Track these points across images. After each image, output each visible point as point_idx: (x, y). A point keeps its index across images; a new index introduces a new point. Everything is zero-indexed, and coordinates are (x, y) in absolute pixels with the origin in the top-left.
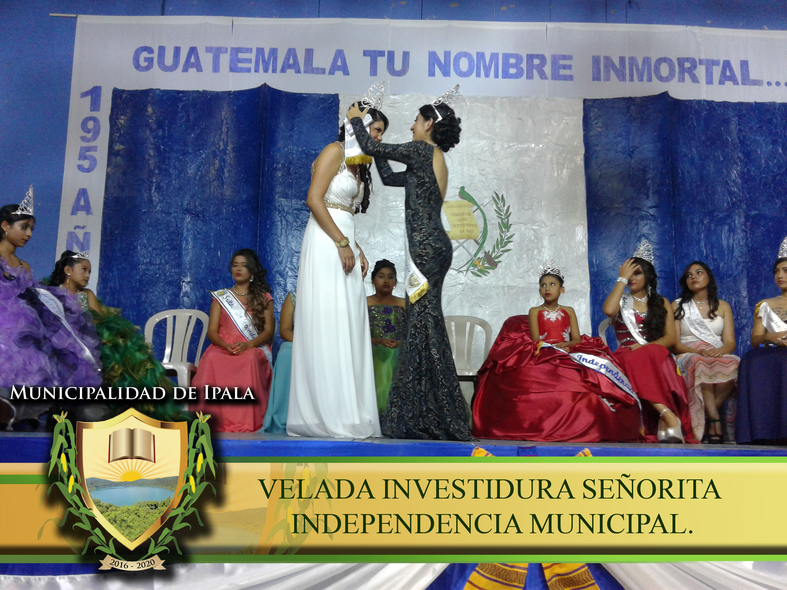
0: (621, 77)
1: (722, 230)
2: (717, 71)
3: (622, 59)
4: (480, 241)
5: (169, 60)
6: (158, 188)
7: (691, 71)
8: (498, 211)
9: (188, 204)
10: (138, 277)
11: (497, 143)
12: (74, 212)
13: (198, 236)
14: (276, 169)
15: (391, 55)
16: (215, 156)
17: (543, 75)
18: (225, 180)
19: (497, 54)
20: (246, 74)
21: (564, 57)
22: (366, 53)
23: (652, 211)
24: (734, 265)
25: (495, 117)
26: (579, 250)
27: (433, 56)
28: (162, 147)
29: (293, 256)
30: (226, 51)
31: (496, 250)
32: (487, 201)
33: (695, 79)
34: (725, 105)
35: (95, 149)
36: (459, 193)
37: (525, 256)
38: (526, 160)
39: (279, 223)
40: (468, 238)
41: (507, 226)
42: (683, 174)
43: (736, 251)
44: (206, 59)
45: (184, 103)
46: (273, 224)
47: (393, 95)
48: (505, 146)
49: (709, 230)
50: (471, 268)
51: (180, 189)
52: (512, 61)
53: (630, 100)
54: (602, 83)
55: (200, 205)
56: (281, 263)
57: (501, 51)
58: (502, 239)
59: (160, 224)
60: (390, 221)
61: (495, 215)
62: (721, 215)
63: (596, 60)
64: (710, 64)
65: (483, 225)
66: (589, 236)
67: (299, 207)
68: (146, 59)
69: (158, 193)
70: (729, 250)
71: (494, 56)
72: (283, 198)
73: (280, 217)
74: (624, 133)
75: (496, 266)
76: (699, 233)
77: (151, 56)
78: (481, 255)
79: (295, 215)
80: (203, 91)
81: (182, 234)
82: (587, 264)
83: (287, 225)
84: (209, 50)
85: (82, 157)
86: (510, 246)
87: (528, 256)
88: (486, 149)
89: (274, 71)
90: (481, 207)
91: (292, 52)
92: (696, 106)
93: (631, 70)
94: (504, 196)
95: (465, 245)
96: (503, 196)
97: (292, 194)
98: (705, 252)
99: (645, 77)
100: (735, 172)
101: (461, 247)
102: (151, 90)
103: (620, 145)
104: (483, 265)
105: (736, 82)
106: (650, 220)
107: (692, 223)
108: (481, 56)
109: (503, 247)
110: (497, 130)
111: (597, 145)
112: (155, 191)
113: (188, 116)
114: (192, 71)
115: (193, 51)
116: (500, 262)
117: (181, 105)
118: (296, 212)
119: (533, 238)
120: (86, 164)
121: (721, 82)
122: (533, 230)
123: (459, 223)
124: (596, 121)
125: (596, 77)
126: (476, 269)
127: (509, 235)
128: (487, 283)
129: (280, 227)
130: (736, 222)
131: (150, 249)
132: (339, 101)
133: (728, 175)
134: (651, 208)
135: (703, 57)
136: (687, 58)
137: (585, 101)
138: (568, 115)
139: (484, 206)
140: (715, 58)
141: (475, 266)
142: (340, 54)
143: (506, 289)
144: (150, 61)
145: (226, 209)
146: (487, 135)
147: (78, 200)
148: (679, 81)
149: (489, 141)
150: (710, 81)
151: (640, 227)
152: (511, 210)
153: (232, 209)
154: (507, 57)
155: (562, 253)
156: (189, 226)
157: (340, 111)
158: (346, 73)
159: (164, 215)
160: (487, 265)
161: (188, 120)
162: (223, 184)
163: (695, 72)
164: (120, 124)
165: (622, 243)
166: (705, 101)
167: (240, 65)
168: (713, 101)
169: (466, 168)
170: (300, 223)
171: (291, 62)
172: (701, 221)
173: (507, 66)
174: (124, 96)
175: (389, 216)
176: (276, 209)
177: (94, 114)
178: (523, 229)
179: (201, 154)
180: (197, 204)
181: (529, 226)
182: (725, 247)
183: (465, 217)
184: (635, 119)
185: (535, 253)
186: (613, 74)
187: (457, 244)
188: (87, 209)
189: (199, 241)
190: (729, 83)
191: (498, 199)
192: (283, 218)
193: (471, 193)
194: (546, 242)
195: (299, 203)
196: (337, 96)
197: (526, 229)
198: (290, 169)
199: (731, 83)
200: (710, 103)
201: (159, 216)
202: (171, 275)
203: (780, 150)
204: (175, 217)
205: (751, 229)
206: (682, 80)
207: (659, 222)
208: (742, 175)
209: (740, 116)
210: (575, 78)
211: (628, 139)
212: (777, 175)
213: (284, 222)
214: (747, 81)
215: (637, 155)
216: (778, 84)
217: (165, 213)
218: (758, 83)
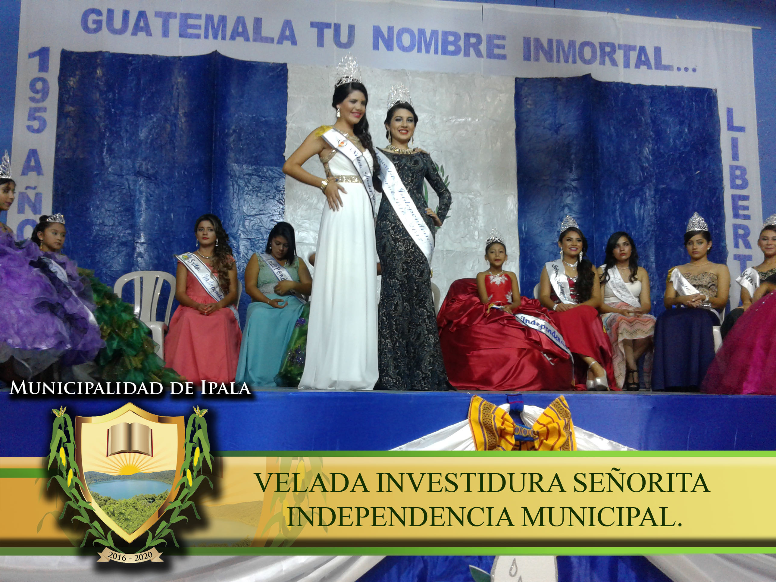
0: (550, 59)
1: (634, 203)
2: (633, 55)
3: (550, 41)
5: (118, 24)
6: (110, 151)
7: (611, 55)
9: (139, 168)
10: (92, 238)
11: (436, 116)
12: (23, 172)
13: (151, 198)
14: (228, 135)
15: (337, 27)
16: (166, 120)
17: (479, 54)
18: (177, 144)
19: (437, 32)
20: (196, 40)
21: (498, 37)
22: (313, 25)
23: (574, 184)
24: (644, 233)
25: (435, 91)
26: (510, 218)
27: (377, 31)
28: (113, 110)
29: (245, 219)
30: (175, 17)
33: (614, 63)
34: (640, 88)
35: (43, 110)
37: (462, 223)
38: (463, 132)
39: (231, 188)
42: (602, 149)
43: (646, 221)
44: (156, 24)
45: (133, 66)
46: (226, 188)
48: (444, 119)
49: (623, 203)
51: (132, 152)
52: (451, 38)
53: (556, 81)
54: (532, 63)
55: (151, 167)
56: (234, 226)
57: (440, 28)
59: (113, 186)
62: (634, 188)
63: (527, 40)
64: (628, 49)
66: (519, 205)
67: (250, 172)
68: (95, 22)
69: (110, 155)
70: (640, 219)
71: (434, 33)
72: (234, 163)
73: (232, 181)
74: (550, 111)
76: (614, 204)
77: (99, 18)
79: (246, 180)
80: (154, 55)
81: (135, 196)
82: (517, 231)
83: (239, 189)
84: (158, 14)
85: (32, 117)
86: (448, 213)
87: (464, 222)
88: (427, 121)
89: (224, 38)
91: (241, 20)
92: (615, 88)
93: (558, 52)
94: (444, 167)
96: (442, 166)
97: (243, 159)
98: (619, 221)
99: (570, 60)
100: (647, 149)
102: (100, 52)
103: (548, 122)
105: (649, 67)
106: (573, 191)
107: (609, 195)
108: (422, 32)
110: (437, 104)
111: (527, 121)
112: (107, 153)
113: (139, 80)
114: (142, 35)
115: (142, 15)
117: (130, 68)
118: (246, 177)
120: (36, 124)
121: (637, 66)
122: (469, 198)
124: (525, 99)
125: (527, 58)
129: (232, 192)
130: (647, 194)
131: (103, 210)
132: (287, 70)
133: (641, 152)
134: (574, 180)
135: (621, 42)
136: (608, 43)
137: (516, 79)
138: (501, 92)
140: (632, 44)
142: (288, 24)
143: (445, 253)
144: (98, 23)
145: (178, 173)
146: (428, 108)
147: (28, 161)
148: (600, 64)
149: (430, 114)
150: (627, 65)
151: (564, 197)
152: (449, 180)
153: (184, 173)
154: (446, 34)
155: (495, 220)
156: (143, 188)
157: (288, 80)
158: (294, 43)
159: (116, 177)
161: (138, 84)
162: (174, 148)
163: (615, 56)
164: (69, 85)
165: (548, 213)
166: (622, 83)
167: (190, 31)
168: (629, 84)
170: (251, 187)
171: (240, 29)
172: (617, 193)
173: (446, 43)
174: (72, 58)
176: (228, 174)
177: (43, 75)
178: (460, 198)
179: (151, 118)
180: (149, 167)
181: (466, 195)
182: (637, 217)
184: (561, 98)
185: (471, 220)
186: (542, 56)
188: (38, 169)
189: (151, 203)
190: (643, 68)
191: (438, 169)
192: (234, 182)
194: (481, 211)
195: (250, 168)
196: (285, 65)
197: (463, 198)
198: (241, 135)
199: (645, 67)
200: (627, 86)
201: (111, 178)
202: (124, 236)
203: (686, 130)
204: (127, 180)
205: (659, 201)
206: (603, 63)
207: (581, 193)
208: (653, 152)
209: (653, 98)
210: (508, 57)
211: (555, 117)
212: (683, 153)
213: (236, 186)
214: (659, 66)
215: (562, 132)
216: (686, 69)
217: (118, 176)
218: (668, 68)
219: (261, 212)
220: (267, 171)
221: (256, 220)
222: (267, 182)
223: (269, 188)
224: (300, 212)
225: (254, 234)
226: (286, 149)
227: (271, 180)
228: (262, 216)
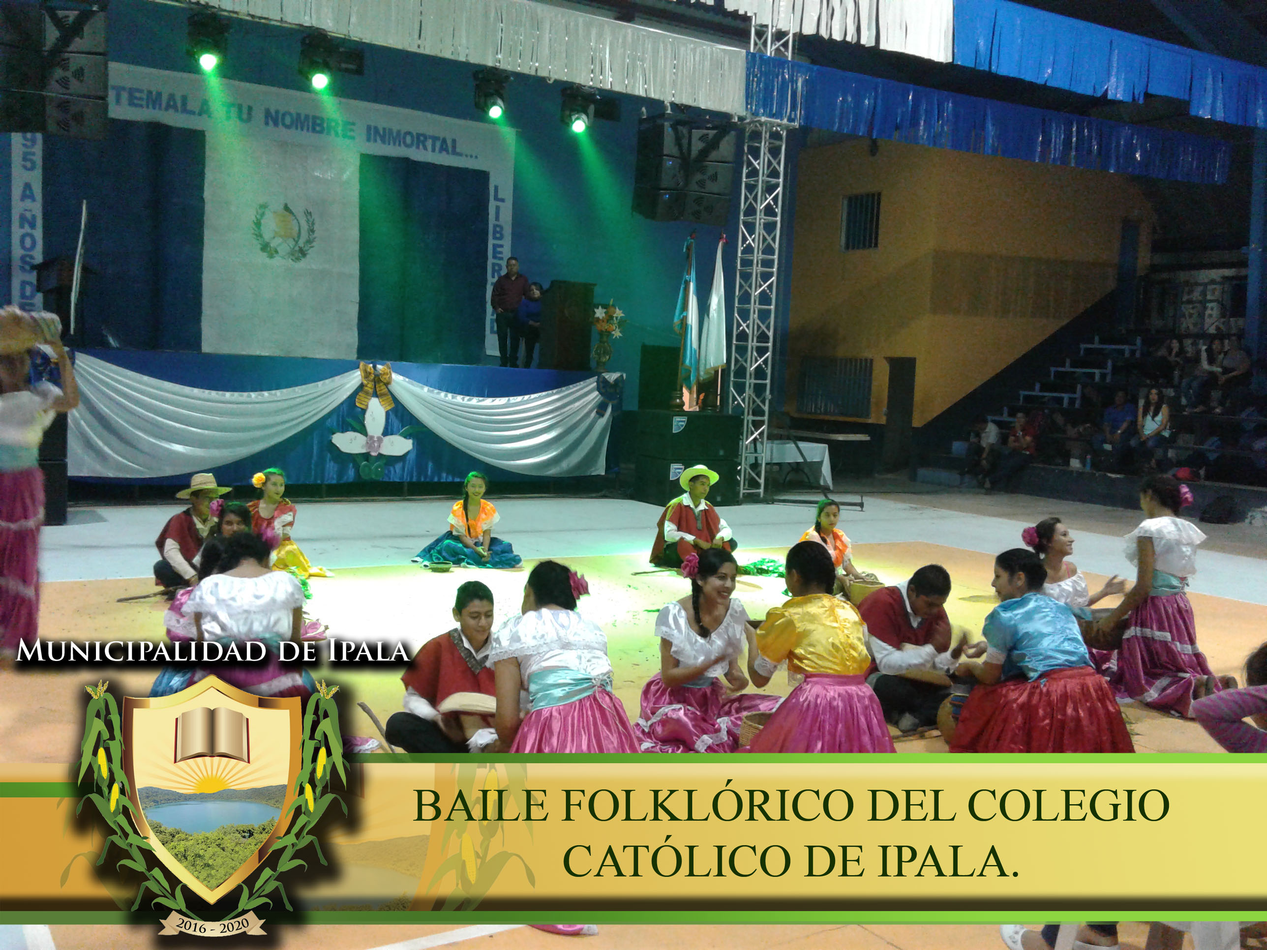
0: (383, 142)
2: (438, 144)
3: (384, 129)
4: (296, 240)
7: (423, 143)
8: (308, 221)
12: (23, 198)
15: (240, 107)
17: (337, 134)
19: (309, 116)
20: (140, 109)
21: (350, 123)
27: (268, 114)
30: (125, 90)
31: (306, 246)
32: (301, 214)
33: (425, 148)
34: (441, 166)
35: (33, 153)
36: (284, 207)
40: (289, 237)
41: (313, 231)
50: (291, 256)
52: (318, 122)
54: (372, 144)
58: (309, 239)
61: (306, 223)
63: (369, 127)
65: (298, 229)
71: (307, 117)
75: (306, 255)
78: (297, 249)
85: (25, 159)
86: (314, 244)
87: (324, 251)
89: (160, 108)
90: (297, 218)
93: (389, 138)
94: (312, 213)
95: (287, 241)
96: (310, 211)
99: (397, 143)
101: (284, 243)
104: (298, 254)
105: (448, 153)
108: (298, 115)
109: (310, 245)
116: (308, 254)
119: (327, 240)
120: (28, 164)
121: (440, 152)
122: (328, 235)
123: (284, 227)
125: (369, 140)
126: (294, 257)
127: (313, 237)
128: (300, 266)
132: (205, 135)
135: (431, 134)
136: (422, 134)
137: (361, 154)
140: (438, 135)
141: (293, 255)
142: (205, 102)
147: (24, 190)
148: (416, 148)
150: (433, 150)
152: (315, 221)
157: (206, 144)
160: (300, 255)
163: (426, 143)
166: (430, 163)
168: (434, 164)
171: (172, 103)
173: (314, 125)
181: (326, 232)
183: (288, 223)
184: (391, 170)
186: (378, 139)
188: (31, 198)
190: (444, 153)
191: (308, 214)
196: (203, 132)
203: (468, 199)
206: (418, 147)
209: (448, 175)
210: (356, 138)
212: (465, 214)
214: (454, 152)
216: (471, 156)
218: (460, 154)
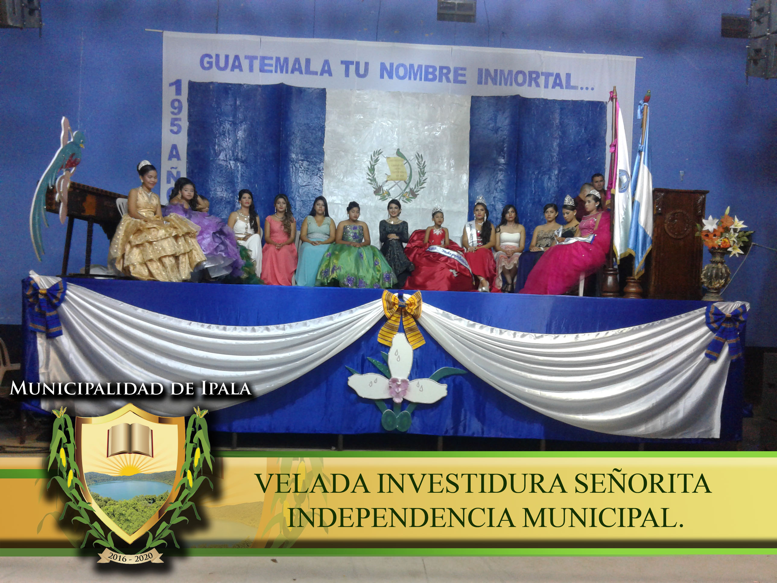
0: (495, 84)
1: (544, 179)
2: (551, 80)
3: (496, 71)
4: (408, 182)
5: (222, 64)
6: (220, 145)
7: (536, 80)
8: (419, 164)
9: (237, 156)
11: (419, 122)
12: (170, 158)
13: (244, 175)
14: (290, 136)
15: (358, 64)
16: (252, 126)
17: (448, 80)
19: (422, 66)
20: (269, 74)
21: (462, 69)
22: (342, 62)
23: (504, 167)
25: (419, 106)
26: (463, 188)
27: (383, 66)
29: (299, 188)
30: (257, 59)
31: (417, 187)
32: (412, 157)
33: (538, 85)
34: (554, 101)
35: (180, 119)
36: (397, 153)
37: (433, 191)
39: (292, 169)
40: (401, 180)
41: (424, 173)
42: (525, 144)
43: (551, 190)
44: (245, 64)
45: (232, 91)
46: (288, 169)
47: (359, 90)
48: (424, 124)
49: (537, 180)
50: (402, 198)
52: (431, 70)
53: (498, 98)
54: (483, 86)
56: (292, 192)
57: (424, 63)
58: (420, 181)
59: (221, 167)
60: (356, 168)
61: (417, 166)
62: (545, 170)
63: (480, 70)
64: (548, 75)
65: (409, 172)
66: (469, 180)
67: (303, 159)
68: (208, 62)
70: (547, 190)
71: (420, 67)
72: (293, 153)
73: (292, 165)
74: (493, 118)
75: (416, 196)
76: (531, 179)
77: (211, 60)
78: (408, 190)
79: (300, 164)
80: (244, 84)
81: (235, 173)
82: (467, 196)
83: (296, 170)
84: (246, 57)
85: (173, 124)
86: (425, 185)
87: (434, 191)
88: (413, 125)
89: (287, 72)
90: (409, 161)
91: (297, 61)
92: (537, 102)
93: (501, 78)
94: (423, 156)
95: (399, 184)
98: (534, 191)
99: (509, 83)
100: (556, 143)
101: (396, 186)
102: (212, 83)
103: (491, 126)
104: (409, 196)
105: (562, 87)
106: (503, 172)
107: (528, 174)
108: (412, 66)
109: (421, 186)
110: (420, 114)
111: (477, 125)
112: (218, 147)
113: (236, 100)
114: (237, 71)
115: (237, 57)
116: (418, 194)
117: (230, 92)
118: (300, 162)
119: (438, 181)
120: (175, 129)
121: (553, 87)
122: (438, 176)
123: (396, 170)
124: (477, 111)
125: (480, 83)
126: (405, 198)
127: (424, 179)
128: (411, 206)
129: (292, 171)
130: (553, 173)
131: (216, 182)
132: (326, 93)
133: (551, 145)
135: (544, 71)
136: (534, 72)
137: (472, 97)
138: (462, 106)
139: (411, 161)
140: (551, 71)
141: (404, 197)
142: (326, 62)
143: (421, 210)
144: (210, 63)
145: (260, 159)
146: (414, 117)
147: (171, 152)
148: (528, 86)
149: (415, 121)
150: (546, 86)
151: (499, 175)
152: (426, 163)
153: (263, 159)
154: (427, 67)
155: (454, 189)
156: (239, 169)
157: (327, 100)
158: (330, 74)
160: (411, 196)
161: (235, 103)
163: (539, 80)
165: (488, 185)
166: (542, 99)
167: (266, 68)
168: (547, 99)
169: (400, 137)
170: (303, 168)
171: (297, 66)
173: (427, 73)
174: (195, 86)
175: (355, 165)
176: (289, 160)
177: (178, 97)
178: (432, 175)
179: (244, 124)
180: (243, 156)
181: (436, 173)
182: (546, 188)
183: (399, 167)
184: (500, 110)
185: (439, 189)
186: (490, 81)
187: (395, 183)
188: (178, 157)
189: (244, 177)
191: (419, 157)
193: (403, 153)
194: (445, 183)
195: (303, 156)
196: (324, 90)
197: (434, 175)
199: (559, 87)
200: (545, 100)
201: (221, 162)
202: (229, 198)
203: (583, 131)
204: (230, 163)
205: (561, 178)
206: (530, 85)
207: (509, 173)
208: (559, 146)
209: (562, 109)
210: (467, 82)
211: (496, 122)
212: (579, 146)
213: (294, 168)
214: (569, 86)
215: (500, 133)
216: (587, 88)
217: (224, 161)
218: (575, 88)
219: (309, 184)
220: (313, 157)
221: (306, 189)
222: (313, 165)
223: (314, 169)
224: (332, 184)
225: (305, 198)
226: (325, 144)
227: (315, 163)
228: (310, 186)
